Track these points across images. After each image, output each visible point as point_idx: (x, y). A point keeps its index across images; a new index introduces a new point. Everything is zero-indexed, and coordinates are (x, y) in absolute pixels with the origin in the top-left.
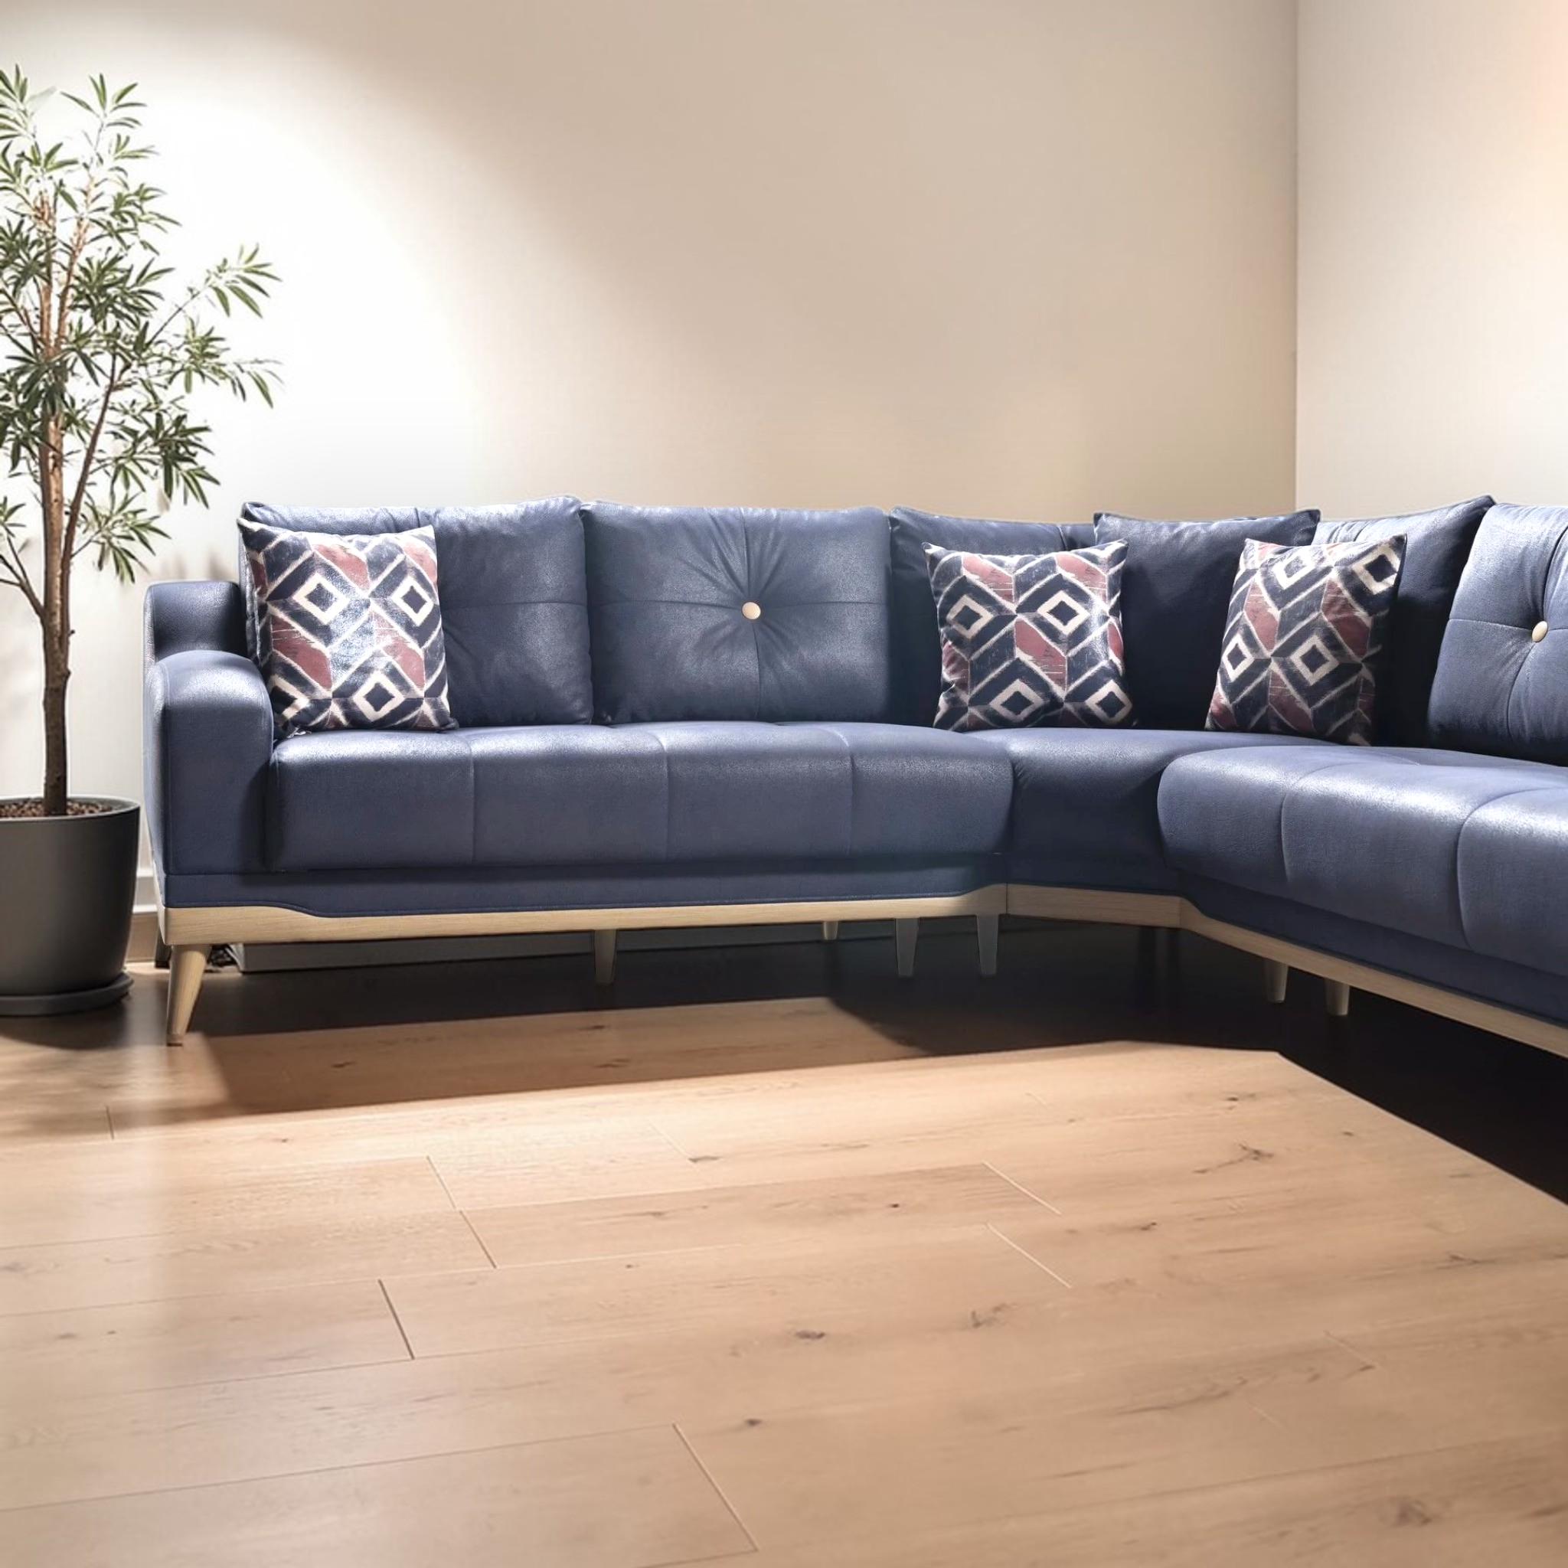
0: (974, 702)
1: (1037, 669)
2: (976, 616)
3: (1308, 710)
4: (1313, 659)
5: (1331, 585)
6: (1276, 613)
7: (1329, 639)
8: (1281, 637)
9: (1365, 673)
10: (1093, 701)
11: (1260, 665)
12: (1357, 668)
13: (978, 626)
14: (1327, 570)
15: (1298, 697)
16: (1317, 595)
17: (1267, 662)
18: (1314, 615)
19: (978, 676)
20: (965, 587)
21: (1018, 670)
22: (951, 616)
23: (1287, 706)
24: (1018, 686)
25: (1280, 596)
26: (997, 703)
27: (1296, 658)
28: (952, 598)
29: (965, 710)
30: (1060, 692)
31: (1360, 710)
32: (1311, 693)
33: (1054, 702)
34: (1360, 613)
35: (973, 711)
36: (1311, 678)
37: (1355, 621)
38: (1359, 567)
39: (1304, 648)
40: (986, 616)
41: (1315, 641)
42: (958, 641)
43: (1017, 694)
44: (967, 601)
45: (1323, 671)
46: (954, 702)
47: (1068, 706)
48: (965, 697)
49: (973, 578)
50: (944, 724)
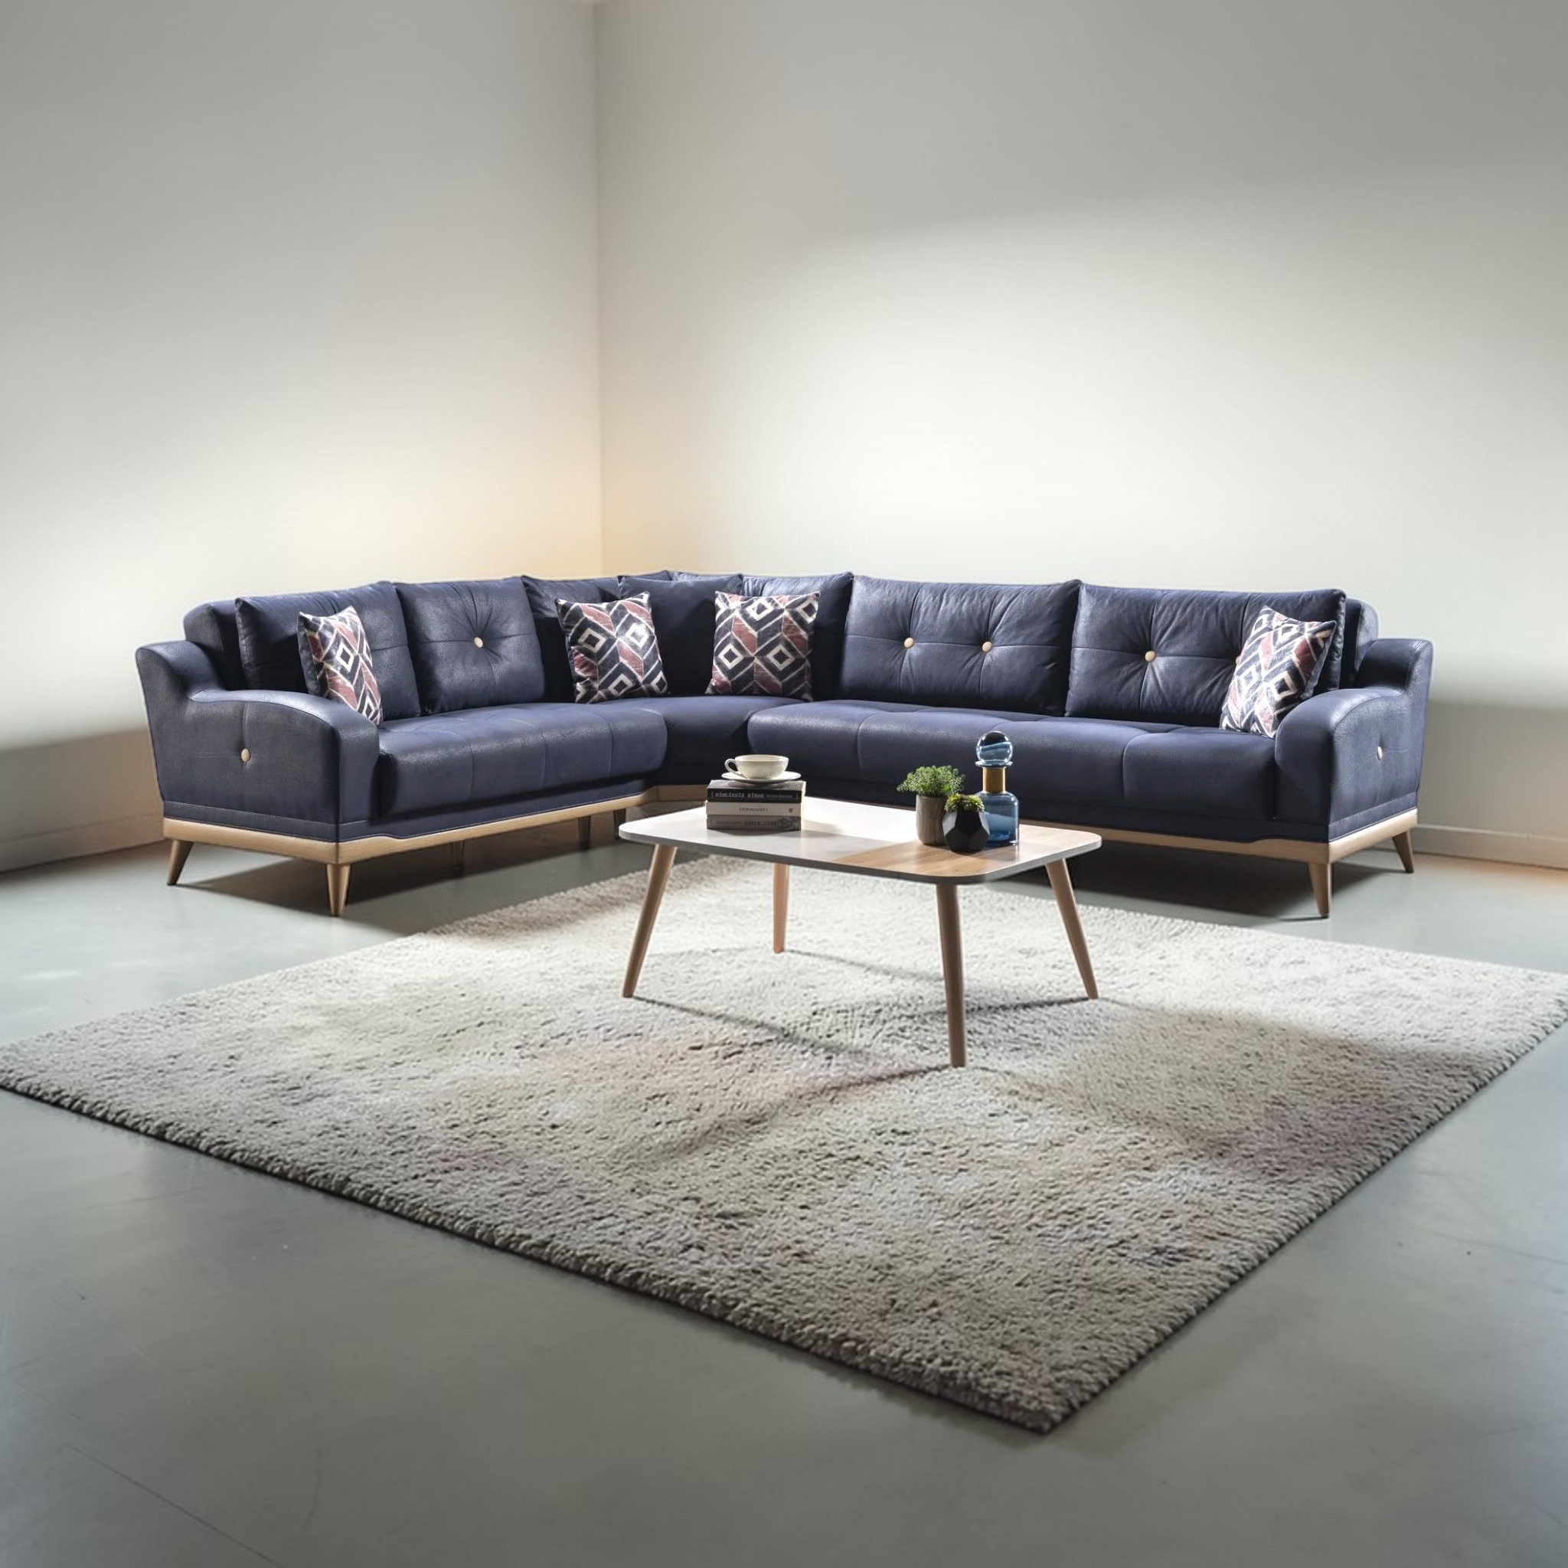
0: (601, 688)
1: (630, 667)
2: (597, 640)
3: (779, 683)
4: (780, 657)
5: (786, 619)
6: (755, 634)
7: (788, 646)
8: (759, 645)
9: (807, 663)
10: (654, 683)
11: (747, 660)
12: (803, 661)
13: (599, 645)
14: (782, 611)
15: (773, 676)
16: (778, 623)
17: (752, 659)
18: (778, 635)
19: (602, 673)
20: (587, 624)
21: (622, 669)
22: (581, 640)
23: (766, 681)
24: (622, 677)
25: (756, 625)
26: (611, 688)
27: (770, 656)
28: (581, 631)
29: (596, 693)
30: (641, 679)
31: (807, 682)
32: (781, 674)
33: (637, 684)
34: (803, 633)
35: (601, 693)
36: (780, 667)
37: (800, 637)
38: (799, 609)
39: (775, 651)
40: (603, 640)
41: (780, 647)
42: (589, 654)
43: (622, 682)
44: (589, 631)
45: (787, 663)
46: (589, 687)
47: (643, 687)
48: (596, 685)
49: (590, 618)
50: (584, 700)
